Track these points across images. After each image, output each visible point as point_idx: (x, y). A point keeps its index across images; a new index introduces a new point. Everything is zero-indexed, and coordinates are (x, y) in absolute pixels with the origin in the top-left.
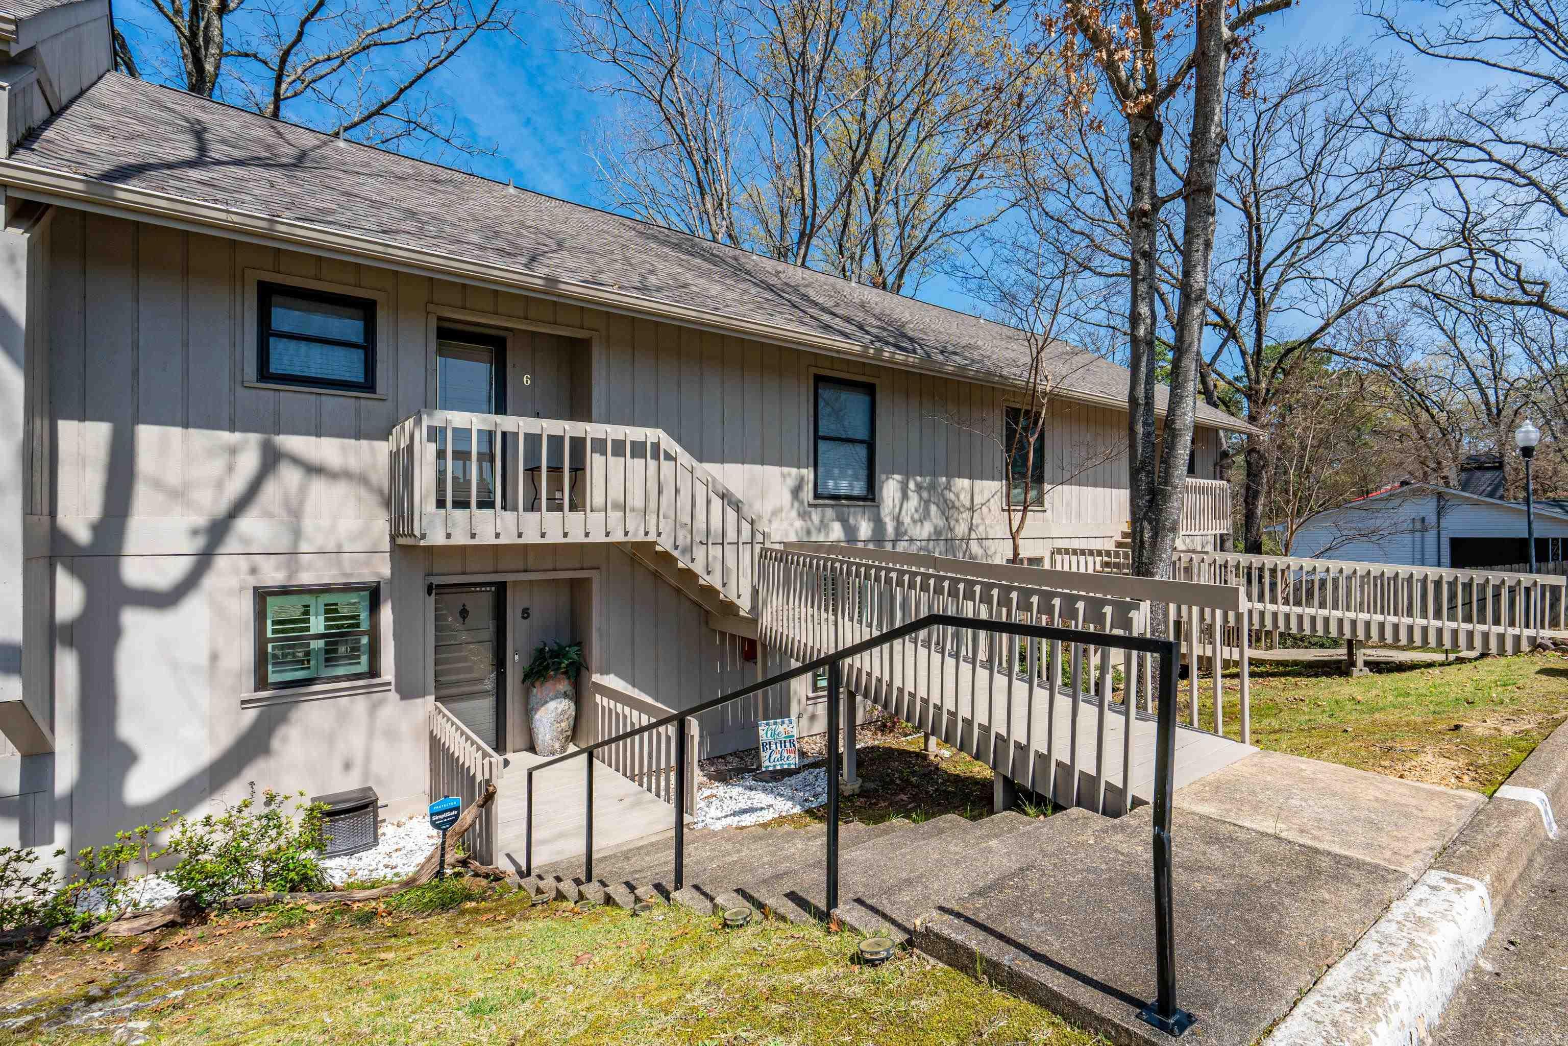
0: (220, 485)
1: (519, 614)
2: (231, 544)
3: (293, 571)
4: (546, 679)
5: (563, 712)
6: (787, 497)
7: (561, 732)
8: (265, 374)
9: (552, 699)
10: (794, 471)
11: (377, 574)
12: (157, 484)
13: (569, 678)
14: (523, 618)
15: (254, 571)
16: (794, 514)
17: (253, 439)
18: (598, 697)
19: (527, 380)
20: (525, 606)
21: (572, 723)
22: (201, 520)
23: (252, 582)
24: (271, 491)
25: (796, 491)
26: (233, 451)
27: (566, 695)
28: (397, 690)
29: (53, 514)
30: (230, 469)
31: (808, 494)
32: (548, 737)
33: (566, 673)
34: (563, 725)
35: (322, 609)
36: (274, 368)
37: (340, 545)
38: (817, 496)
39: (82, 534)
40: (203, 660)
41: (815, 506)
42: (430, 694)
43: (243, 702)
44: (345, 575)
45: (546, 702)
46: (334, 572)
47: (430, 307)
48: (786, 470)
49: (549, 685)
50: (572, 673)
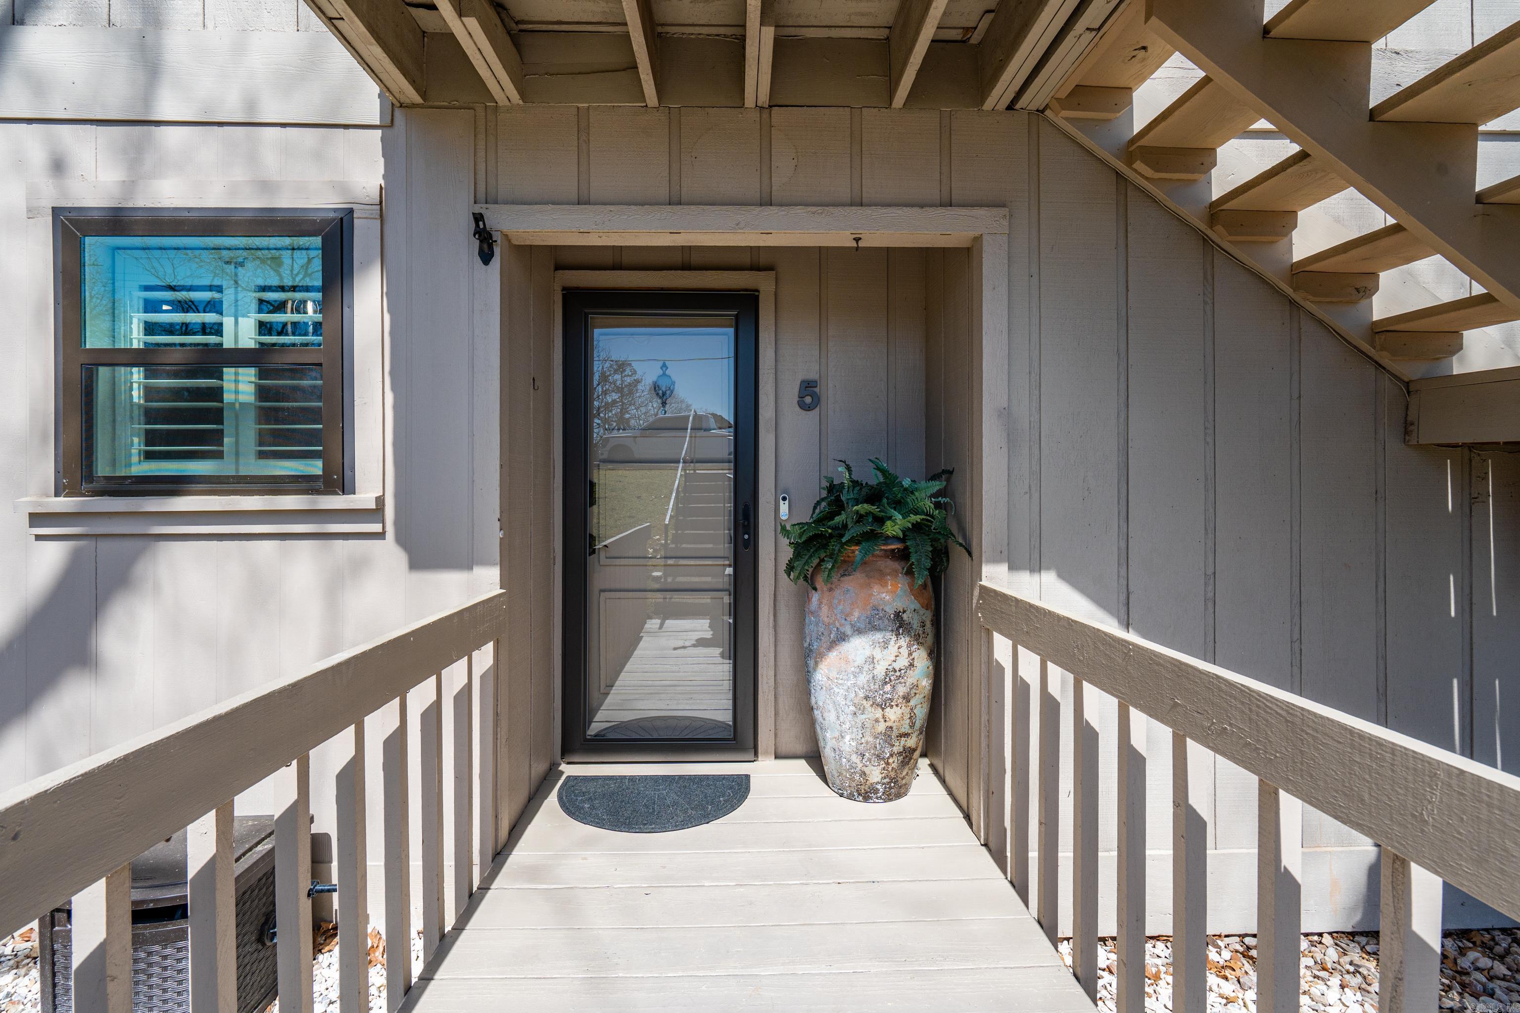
1: (791, 392)
2: (8, 95)
3: (140, 171)
4: (845, 567)
5: (892, 676)
7: (888, 736)
9: (859, 631)
11: (341, 187)
13: (909, 573)
14: (803, 406)
15: (55, 166)
18: (1002, 646)
20: (813, 376)
21: (921, 712)
23: (50, 197)
27: (899, 624)
28: (401, 540)
32: (848, 744)
33: (903, 556)
34: (893, 714)
35: (250, 299)
37: (251, 104)
42: (485, 562)
43: (36, 519)
44: (266, 186)
45: (842, 638)
46: (239, 174)
49: (851, 585)
50: (921, 556)
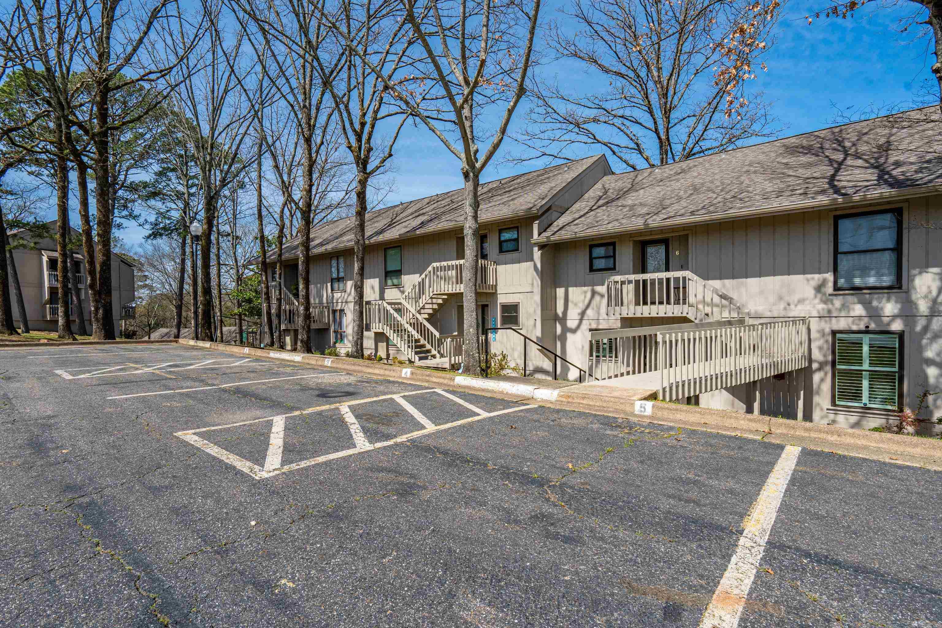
0: (584, 301)
2: (586, 318)
3: (598, 324)
6: (812, 292)
8: (592, 270)
10: (817, 276)
12: (572, 302)
15: (590, 324)
16: (817, 301)
17: (590, 288)
19: (677, 253)
22: (580, 311)
23: (590, 327)
24: (594, 303)
25: (819, 289)
26: (585, 292)
29: (556, 310)
30: (585, 297)
31: (829, 288)
36: (594, 268)
38: (835, 289)
39: (561, 315)
40: (580, 347)
41: (836, 295)
47: (631, 239)
48: (809, 276)
